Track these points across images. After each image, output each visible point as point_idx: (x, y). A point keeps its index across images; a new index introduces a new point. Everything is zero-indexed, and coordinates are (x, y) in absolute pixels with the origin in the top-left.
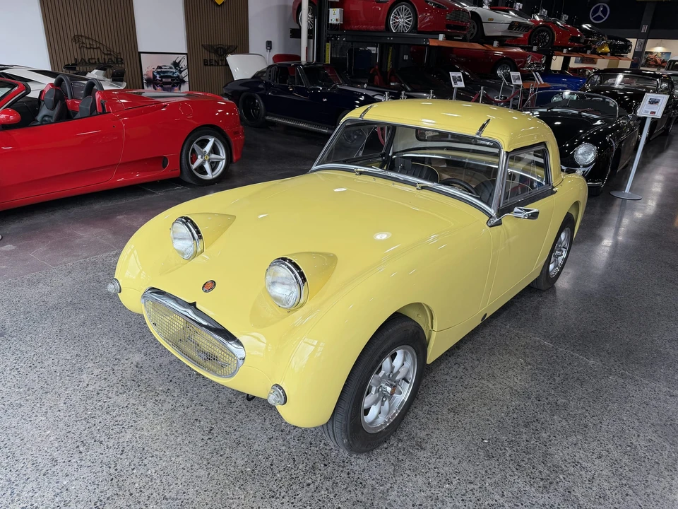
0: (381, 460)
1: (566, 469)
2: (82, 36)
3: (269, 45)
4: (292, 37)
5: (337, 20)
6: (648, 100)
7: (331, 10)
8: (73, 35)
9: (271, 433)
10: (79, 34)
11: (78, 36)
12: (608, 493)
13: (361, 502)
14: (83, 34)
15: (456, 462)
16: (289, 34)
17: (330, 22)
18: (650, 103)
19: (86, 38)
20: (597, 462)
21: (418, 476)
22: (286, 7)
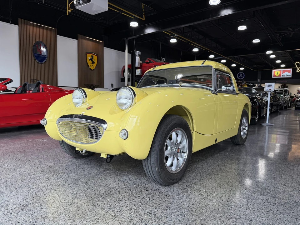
0: (176, 189)
1: (269, 189)
2: (35, 79)
3: (112, 85)
4: (121, 81)
5: (139, 73)
6: (267, 85)
7: (137, 70)
8: (31, 79)
9: (118, 182)
10: (34, 78)
11: (33, 79)
12: (294, 195)
13: (168, 201)
14: (36, 79)
15: (214, 188)
16: (120, 80)
17: (136, 74)
18: (268, 86)
19: (36, 80)
20: (284, 187)
21: (195, 193)
22: (119, 72)
